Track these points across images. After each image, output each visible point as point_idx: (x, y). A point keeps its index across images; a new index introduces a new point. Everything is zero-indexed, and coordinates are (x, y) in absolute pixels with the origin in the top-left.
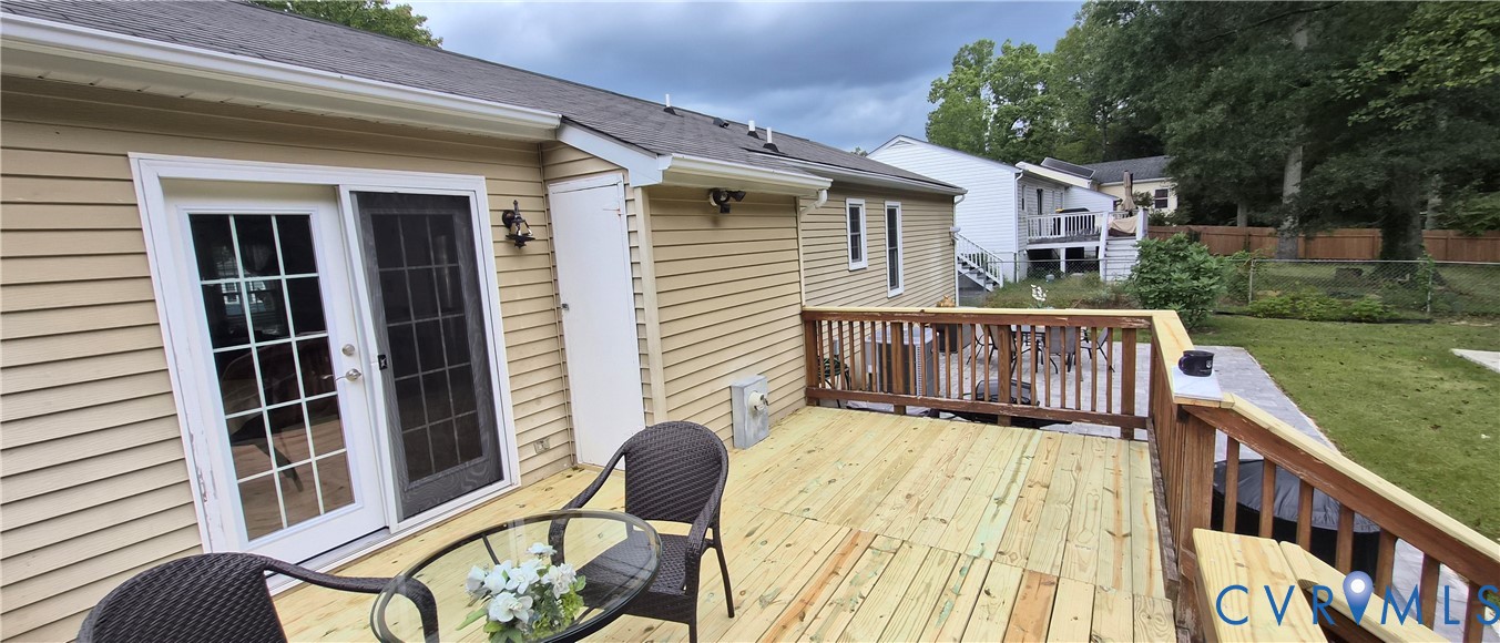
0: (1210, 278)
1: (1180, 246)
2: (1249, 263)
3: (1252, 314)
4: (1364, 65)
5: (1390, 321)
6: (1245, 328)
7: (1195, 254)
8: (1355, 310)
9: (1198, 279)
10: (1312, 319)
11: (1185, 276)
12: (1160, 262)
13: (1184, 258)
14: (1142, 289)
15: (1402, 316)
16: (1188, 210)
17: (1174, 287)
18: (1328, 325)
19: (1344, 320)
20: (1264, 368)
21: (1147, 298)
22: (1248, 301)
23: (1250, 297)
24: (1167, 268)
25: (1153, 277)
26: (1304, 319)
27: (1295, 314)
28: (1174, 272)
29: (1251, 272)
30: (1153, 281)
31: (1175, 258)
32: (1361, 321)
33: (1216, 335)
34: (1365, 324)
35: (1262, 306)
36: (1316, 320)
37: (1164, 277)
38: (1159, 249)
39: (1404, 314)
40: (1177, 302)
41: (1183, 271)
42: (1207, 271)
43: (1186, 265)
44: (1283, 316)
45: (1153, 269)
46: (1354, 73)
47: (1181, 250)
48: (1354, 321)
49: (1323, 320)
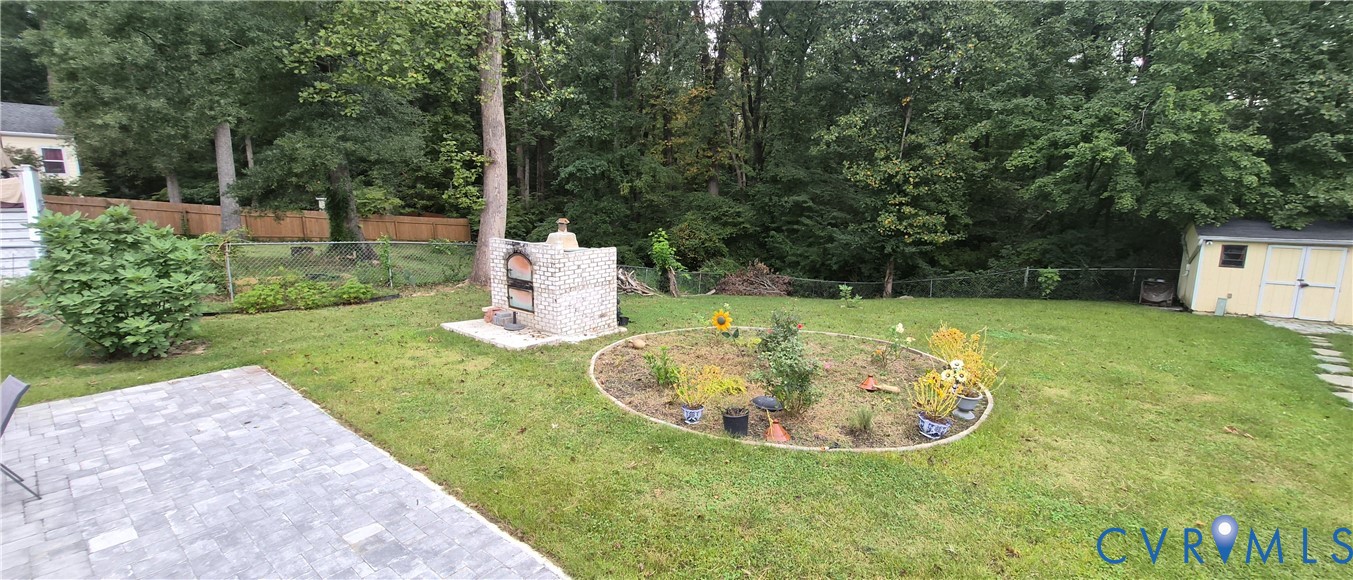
0: (187, 273)
1: (124, 226)
2: (223, 248)
3: (241, 311)
4: (304, 42)
5: (374, 299)
6: (242, 332)
7: (153, 239)
8: (344, 293)
9: (166, 275)
10: (308, 308)
11: (147, 272)
12: (91, 252)
13: (135, 245)
14: (66, 301)
15: (381, 294)
16: (100, 178)
17: (130, 292)
18: (324, 312)
19: (336, 304)
20: (307, 395)
21: (79, 315)
22: (228, 295)
23: (230, 288)
24: (107, 262)
25: (84, 278)
26: (299, 309)
27: (290, 305)
28: (123, 267)
29: (227, 257)
30: (86, 285)
31: (119, 246)
32: (350, 304)
33: (210, 352)
34: (354, 306)
35: (252, 300)
36: (311, 308)
37: (107, 277)
38: (86, 231)
39: (382, 292)
40: (139, 314)
41: (139, 265)
42: (179, 266)
43: (139, 257)
44: (275, 308)
45: (80, 265)
46: (296, 47)
47: (127, 233)
48: (344, 304)
49: (317, 307)
